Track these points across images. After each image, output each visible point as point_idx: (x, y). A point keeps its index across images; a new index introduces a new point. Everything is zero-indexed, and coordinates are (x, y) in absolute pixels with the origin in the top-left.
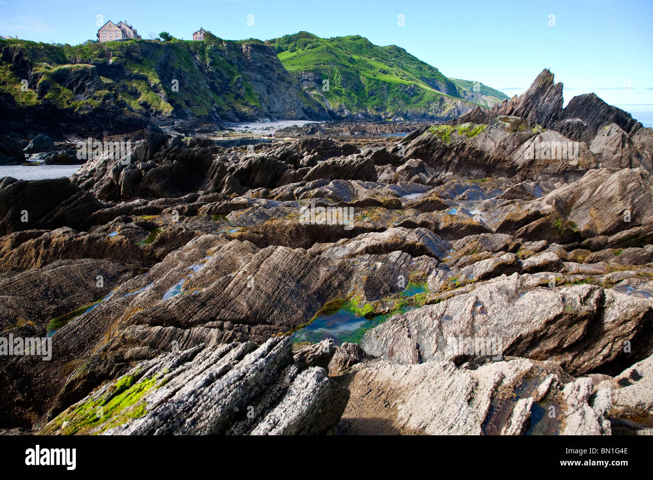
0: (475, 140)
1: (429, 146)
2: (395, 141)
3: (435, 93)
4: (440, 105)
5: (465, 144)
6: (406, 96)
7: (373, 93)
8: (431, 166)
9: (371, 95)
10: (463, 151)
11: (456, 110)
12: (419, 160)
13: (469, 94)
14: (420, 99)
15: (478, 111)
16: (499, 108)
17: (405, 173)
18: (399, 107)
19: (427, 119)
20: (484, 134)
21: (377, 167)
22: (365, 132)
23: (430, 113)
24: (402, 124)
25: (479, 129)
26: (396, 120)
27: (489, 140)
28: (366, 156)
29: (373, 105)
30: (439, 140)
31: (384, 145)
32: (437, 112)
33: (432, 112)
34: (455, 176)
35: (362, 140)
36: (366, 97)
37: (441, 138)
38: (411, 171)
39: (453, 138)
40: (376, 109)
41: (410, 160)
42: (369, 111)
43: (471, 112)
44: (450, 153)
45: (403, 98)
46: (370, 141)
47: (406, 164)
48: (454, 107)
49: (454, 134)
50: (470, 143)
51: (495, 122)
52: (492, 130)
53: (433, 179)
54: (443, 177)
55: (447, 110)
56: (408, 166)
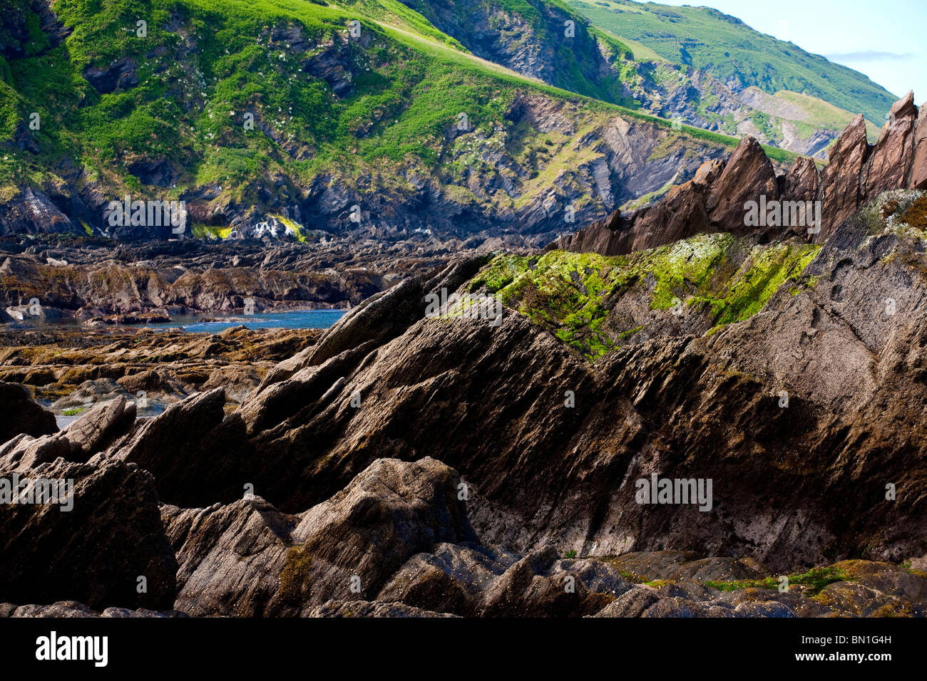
0: (753, 334)
1: (488, 374)
2: (258, 355)
3: (478, 74)
4: (513, 143)
5: (696, 363)
6: (314, 92)
7: (116, 72)
8: (503, 498)
9: (104, 84)
10: (691, 405)
11: (603, 170)
12: (432, 465)
13: (672, 80)
14: (396, 111)
15: (752, 173)
16: (869, 151)
17: (348, 547)
18: (276, 156)
19: (436, 225)
20: (805, 302)
21: (176, 517)
22: (75, 303)
23: (455, 194)
24: (292, 256)
25: (774, 272)
26: (259, 231)
27: (833, 336)
28: (100, 445)
29: (113, 144)
30: (542, 341)
31: (198, 381)
32: (497, 183)
33: (464, 183)
34: (650, 555)
35: (59, 352)
36: (73, 96)
37: (553, 327)
38: (389, 531)
39: (625, 326)
40: (136, 169)
41: (377, 465)
42: (91, 178)
43: (710, 178)
44: (612, 419)
45: (295, 105)
46: (112, 356)
47: (357, 493)
48: (589, 155)
49: (629, 304)
50: (724, 356)
51: (864, 226)
52: (849, 278)
53: (521, 579)
54: (583, 565)
55: (551, 174)
56: (366, 504)
